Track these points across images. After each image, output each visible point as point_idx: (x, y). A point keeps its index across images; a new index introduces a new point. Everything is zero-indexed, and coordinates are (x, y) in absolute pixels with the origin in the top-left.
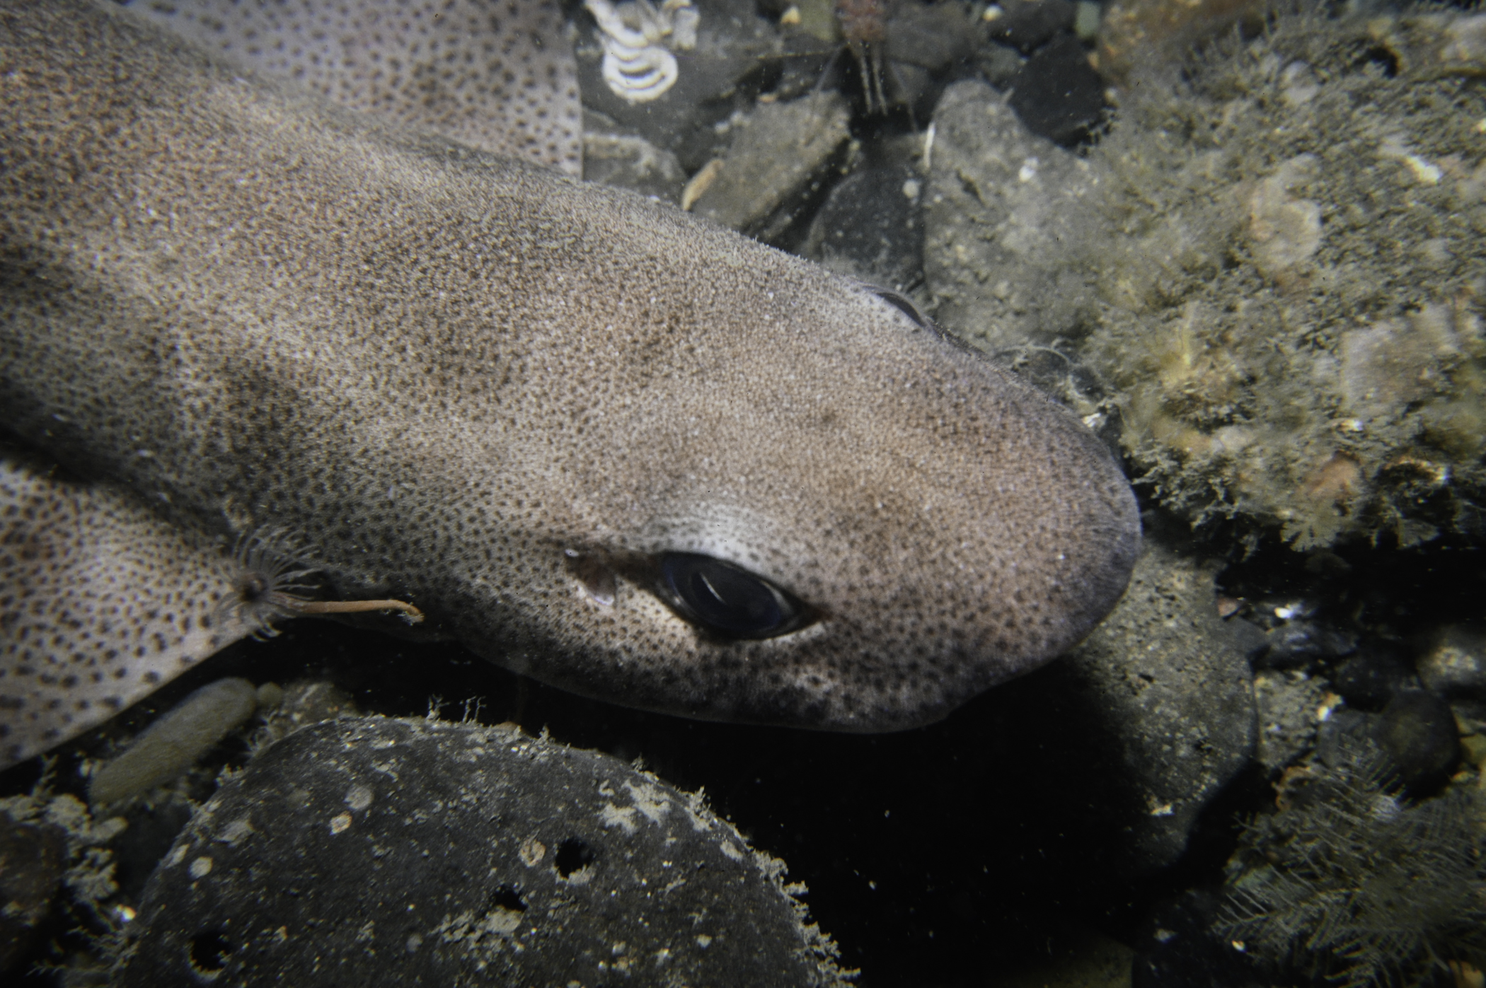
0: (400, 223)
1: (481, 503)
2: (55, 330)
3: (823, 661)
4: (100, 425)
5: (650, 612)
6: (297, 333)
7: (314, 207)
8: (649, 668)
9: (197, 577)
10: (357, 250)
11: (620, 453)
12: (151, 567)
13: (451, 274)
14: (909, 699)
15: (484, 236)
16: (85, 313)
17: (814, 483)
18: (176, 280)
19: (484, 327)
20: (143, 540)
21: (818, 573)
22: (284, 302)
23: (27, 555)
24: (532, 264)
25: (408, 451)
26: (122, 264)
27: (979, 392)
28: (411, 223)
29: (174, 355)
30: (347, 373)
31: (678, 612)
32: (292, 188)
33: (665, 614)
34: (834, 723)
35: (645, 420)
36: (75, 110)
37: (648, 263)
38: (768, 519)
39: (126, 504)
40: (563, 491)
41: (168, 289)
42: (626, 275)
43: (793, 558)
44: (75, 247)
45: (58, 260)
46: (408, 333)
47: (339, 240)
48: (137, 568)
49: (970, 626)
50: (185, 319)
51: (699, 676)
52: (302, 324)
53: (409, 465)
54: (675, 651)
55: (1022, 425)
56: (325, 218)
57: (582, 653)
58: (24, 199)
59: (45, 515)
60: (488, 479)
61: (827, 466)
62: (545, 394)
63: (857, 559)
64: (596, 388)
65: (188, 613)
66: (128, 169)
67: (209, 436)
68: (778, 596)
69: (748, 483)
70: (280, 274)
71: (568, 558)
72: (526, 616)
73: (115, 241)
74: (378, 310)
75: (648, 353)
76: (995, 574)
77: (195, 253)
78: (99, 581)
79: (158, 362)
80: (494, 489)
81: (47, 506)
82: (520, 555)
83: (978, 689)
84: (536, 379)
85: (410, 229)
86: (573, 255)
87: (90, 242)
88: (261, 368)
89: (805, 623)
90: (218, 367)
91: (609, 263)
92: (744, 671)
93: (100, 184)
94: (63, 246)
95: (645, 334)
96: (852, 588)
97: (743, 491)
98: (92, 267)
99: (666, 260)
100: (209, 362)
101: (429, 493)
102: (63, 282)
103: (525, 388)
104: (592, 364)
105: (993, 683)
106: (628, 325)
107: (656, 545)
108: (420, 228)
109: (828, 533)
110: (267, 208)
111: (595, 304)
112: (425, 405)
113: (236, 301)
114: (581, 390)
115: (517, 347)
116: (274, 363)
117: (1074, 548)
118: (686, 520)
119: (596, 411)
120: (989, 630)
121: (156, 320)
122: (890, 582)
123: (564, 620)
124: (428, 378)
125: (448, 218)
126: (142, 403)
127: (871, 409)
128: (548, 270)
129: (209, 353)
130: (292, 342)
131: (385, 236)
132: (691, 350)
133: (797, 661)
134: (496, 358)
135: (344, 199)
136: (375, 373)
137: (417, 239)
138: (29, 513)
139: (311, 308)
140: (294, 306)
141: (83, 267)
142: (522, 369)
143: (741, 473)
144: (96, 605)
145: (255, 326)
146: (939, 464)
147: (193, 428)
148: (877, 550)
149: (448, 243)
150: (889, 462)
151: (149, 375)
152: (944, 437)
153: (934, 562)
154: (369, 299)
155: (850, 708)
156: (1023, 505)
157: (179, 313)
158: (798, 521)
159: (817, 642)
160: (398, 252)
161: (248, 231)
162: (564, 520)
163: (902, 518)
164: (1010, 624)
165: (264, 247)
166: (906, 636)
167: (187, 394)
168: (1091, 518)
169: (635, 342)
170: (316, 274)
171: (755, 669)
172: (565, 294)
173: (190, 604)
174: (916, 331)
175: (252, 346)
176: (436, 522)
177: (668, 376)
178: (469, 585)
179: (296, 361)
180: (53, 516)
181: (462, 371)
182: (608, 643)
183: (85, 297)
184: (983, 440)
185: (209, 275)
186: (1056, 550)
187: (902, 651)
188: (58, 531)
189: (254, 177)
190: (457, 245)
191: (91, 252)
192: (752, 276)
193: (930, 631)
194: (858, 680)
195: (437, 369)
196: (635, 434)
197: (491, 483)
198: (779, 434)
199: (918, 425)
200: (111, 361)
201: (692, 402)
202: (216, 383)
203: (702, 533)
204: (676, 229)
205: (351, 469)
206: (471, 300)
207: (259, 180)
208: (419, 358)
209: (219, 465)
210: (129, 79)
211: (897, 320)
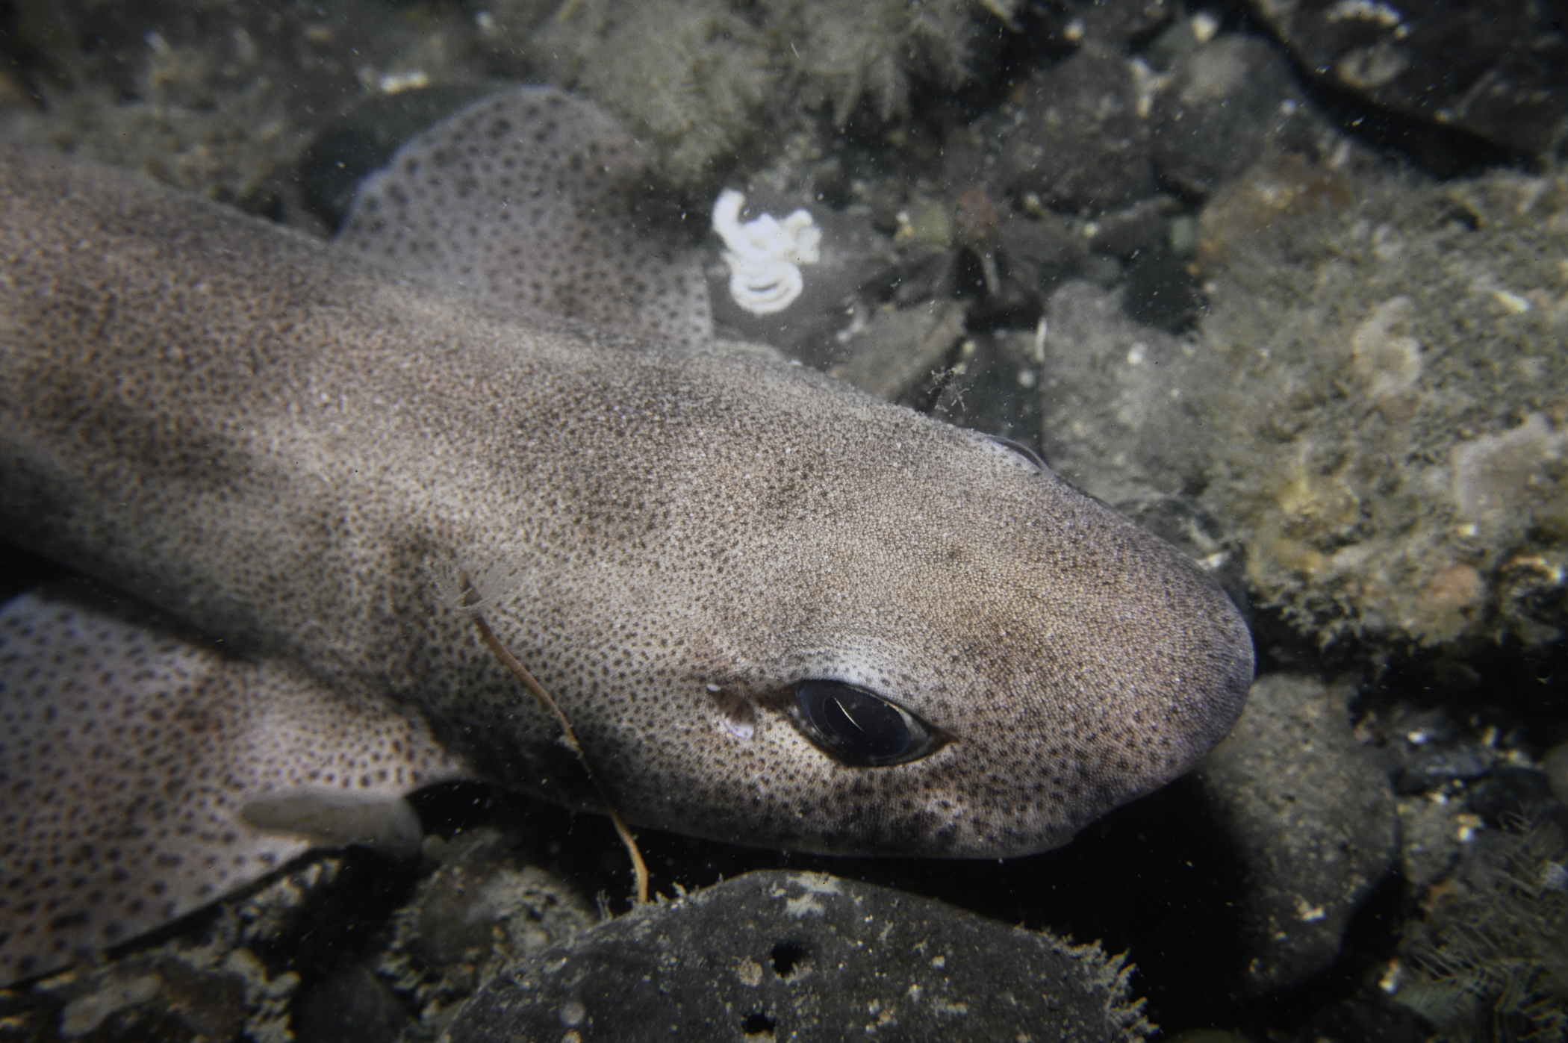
0: (549, 391)
1: (628, 645)
2: (233, 513)
3: (953, 785)
4: (272, 601)
5: (787, 743)
6: (455, 495)
7: (472, 382)
8: (787, 799)
9: (360, 739)
10: (511, 417)
11: (758, 589)
12: (315, 732)
13: (597, 434)
14: (1035, 820)
15: (629, 398)
16: (261, 494)
17: (942, 614)
18: (346, 456)
19: (630, 478)
20: (308, 708)
21: (947, 697)
22: (443, 468)
23: (197, 729)
24: (674, 421)
25: (558, 597)
26: (297, 445)
27: (1097, 529)
28: (561, 390)
29: (343, 527)
30: (501, 529)
31: (815, 742)
32: (451, 367)
33: (802, 744)
34: (963, 848)
35: (781, 558)
36: (255, 312)
37: (782, 418)
38: (898, 647)
39: (290, 677)
40: (704, 628)
41: (338, 465)
42: (762, 429)
43: (923, 683)
44: (254, 433)
45: (238, 447)
46: (558, 488)
47: (494, 409)
48: (300, 733)
49: (1091, 747)
50: (353, 492)
51: (834, 804)
52: (460, 487)
53: (557, 610)
54: (810, 781)
55: (1138, 559)
56: (481, 391)
57: (722, 790)
58: (208, 394)
59: (215, 692)
60: (635, 620)
61: (954, 597)
62: (688, 537)
63: (982, 683)
64: (735, 531)
65: (349, 772)
66: (301, 360)
67: (373, 600)
68: (908, 719)
69: (878, 614)
70: (441, 443)
71: (710, 693)
72: (669, 755)
73: (290, 425)
74: (530, 469)
75: (785, 497)
76: (1114, 696)
77: (362, 430)
78: (265, 748)
79: (328, 534)
80: (640, 631)
81: (217, 684)
82: (664, 694)
83: (1103, 809)
84: (678, 524)
85: (559, 397)
86: (714, 411)
87: (268, 428)
88: (422, 531)
89: (937, 747)
90: (383, 534)
91: (746, 419)
92: (877, 799)
93: (277, 375)
94: (243, 434)
95: (780, 480)
96: (978, 711)
97: (874, 622)
98: (268, 451)
99: (799, 415)
100: (374, 530)
101: (574, 637)
102: (242, 467)
103: (669, 533)
104: (731, 509)
105: (1116, 802)
106: (765, 473)
107: (792, 676)
108: (569, 394)
109: (955, 659)
110: (427, 386)
111: (734, 454)
112: (575, 553)
113: (400, 470)
114: (721, 532)
115: (660, 495)
116: (433, 525)
117: (1189, 671)
118: (822, 650)
119: (734, 552)
120: (1110, 750)
121: (327, 495)
122: (1015, 704)
123: (705, 755)
124: (577, 528)
125: (595, 385)
126: (312, 576)
127: (995, 545)
128: (689, 425)
129: (375, 521)
130: (451, 503)
131: (536, 404)
132: (824, 494)
133: (927, 786)
134: (641, 506)
135: (499, 374)
136: (528, 526)
137: (566, 404)
138: (201, 691)
139: (468, 471)
140: (453, 471)
141: (261, 452)
142: (666, 515)
143: (872, 605)
144: (261, 768)
145: (416, 492)
146: (1059, 595)
147: (359, 593)
148: (1002, 672)
149: (595, 407)
150: (1012, 593)
151: (319, 548)
152: (1064, 570)
153: (1056, 685)
154: (521, 459)
155: (979, 832)
156: (1140, 632)
157: (348, 488)
158: (926, 649)
159: (948, 768)
160: (549, 417)
161: (411, 407)
162: (706, 655)
163: (1025, 645)
164: (1131, 745)
165: (425, 419)
166: (1031, 757)
167: (354, 563)
168: (1205, 644)
169: (772, 488)
170: (473, 441)
171: (887, 795)
172: (706, 447)
173: (351, 764)
174: (1037, 474)
175: (413, 511)
176: (581, 667)
177: (802, 518)
178: (615, 730)
179: (454, 522)
180: (223, 694)
181: (609, 520)
182: (747, 775)
183: (261, 479)
184: (1102, 572)
185: (376, 449)
186: (1172, 673)
187: (1027, 773)
188: (227, 707)
189: (416, 360)
190: (603, 407)
191: (268, 437)
192: (881, 428)
193: (1054, 752)
194: (986, 803)
195: (585, 518)
196: (771, 572)
197: (637, 625)
198: (907, 569)
199: (1039, 560)
200: (284, 537)
201: (826, 541)
202: (380, 549)
203: (837, 661)
204: (809, 390)
205: (503, 618)
206: (617, 456)
207: (421, 362)
208: (568, 509)
209: (384, 629)
210: (303, 283)
211: (1019, 465)
